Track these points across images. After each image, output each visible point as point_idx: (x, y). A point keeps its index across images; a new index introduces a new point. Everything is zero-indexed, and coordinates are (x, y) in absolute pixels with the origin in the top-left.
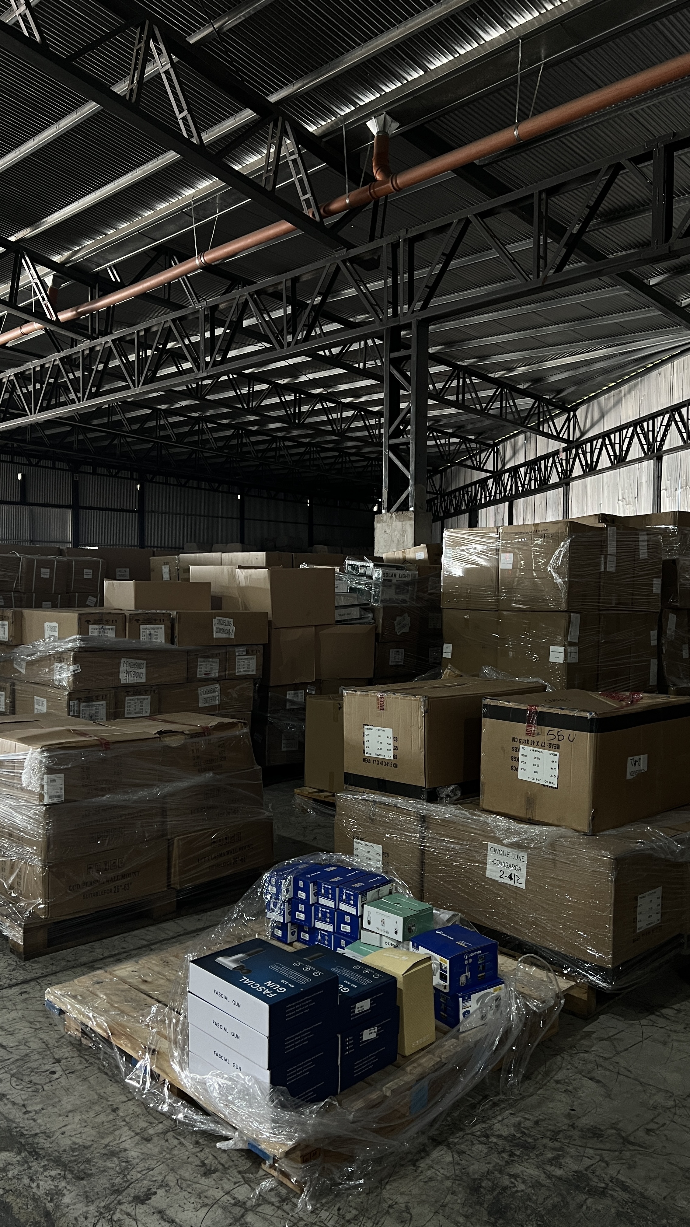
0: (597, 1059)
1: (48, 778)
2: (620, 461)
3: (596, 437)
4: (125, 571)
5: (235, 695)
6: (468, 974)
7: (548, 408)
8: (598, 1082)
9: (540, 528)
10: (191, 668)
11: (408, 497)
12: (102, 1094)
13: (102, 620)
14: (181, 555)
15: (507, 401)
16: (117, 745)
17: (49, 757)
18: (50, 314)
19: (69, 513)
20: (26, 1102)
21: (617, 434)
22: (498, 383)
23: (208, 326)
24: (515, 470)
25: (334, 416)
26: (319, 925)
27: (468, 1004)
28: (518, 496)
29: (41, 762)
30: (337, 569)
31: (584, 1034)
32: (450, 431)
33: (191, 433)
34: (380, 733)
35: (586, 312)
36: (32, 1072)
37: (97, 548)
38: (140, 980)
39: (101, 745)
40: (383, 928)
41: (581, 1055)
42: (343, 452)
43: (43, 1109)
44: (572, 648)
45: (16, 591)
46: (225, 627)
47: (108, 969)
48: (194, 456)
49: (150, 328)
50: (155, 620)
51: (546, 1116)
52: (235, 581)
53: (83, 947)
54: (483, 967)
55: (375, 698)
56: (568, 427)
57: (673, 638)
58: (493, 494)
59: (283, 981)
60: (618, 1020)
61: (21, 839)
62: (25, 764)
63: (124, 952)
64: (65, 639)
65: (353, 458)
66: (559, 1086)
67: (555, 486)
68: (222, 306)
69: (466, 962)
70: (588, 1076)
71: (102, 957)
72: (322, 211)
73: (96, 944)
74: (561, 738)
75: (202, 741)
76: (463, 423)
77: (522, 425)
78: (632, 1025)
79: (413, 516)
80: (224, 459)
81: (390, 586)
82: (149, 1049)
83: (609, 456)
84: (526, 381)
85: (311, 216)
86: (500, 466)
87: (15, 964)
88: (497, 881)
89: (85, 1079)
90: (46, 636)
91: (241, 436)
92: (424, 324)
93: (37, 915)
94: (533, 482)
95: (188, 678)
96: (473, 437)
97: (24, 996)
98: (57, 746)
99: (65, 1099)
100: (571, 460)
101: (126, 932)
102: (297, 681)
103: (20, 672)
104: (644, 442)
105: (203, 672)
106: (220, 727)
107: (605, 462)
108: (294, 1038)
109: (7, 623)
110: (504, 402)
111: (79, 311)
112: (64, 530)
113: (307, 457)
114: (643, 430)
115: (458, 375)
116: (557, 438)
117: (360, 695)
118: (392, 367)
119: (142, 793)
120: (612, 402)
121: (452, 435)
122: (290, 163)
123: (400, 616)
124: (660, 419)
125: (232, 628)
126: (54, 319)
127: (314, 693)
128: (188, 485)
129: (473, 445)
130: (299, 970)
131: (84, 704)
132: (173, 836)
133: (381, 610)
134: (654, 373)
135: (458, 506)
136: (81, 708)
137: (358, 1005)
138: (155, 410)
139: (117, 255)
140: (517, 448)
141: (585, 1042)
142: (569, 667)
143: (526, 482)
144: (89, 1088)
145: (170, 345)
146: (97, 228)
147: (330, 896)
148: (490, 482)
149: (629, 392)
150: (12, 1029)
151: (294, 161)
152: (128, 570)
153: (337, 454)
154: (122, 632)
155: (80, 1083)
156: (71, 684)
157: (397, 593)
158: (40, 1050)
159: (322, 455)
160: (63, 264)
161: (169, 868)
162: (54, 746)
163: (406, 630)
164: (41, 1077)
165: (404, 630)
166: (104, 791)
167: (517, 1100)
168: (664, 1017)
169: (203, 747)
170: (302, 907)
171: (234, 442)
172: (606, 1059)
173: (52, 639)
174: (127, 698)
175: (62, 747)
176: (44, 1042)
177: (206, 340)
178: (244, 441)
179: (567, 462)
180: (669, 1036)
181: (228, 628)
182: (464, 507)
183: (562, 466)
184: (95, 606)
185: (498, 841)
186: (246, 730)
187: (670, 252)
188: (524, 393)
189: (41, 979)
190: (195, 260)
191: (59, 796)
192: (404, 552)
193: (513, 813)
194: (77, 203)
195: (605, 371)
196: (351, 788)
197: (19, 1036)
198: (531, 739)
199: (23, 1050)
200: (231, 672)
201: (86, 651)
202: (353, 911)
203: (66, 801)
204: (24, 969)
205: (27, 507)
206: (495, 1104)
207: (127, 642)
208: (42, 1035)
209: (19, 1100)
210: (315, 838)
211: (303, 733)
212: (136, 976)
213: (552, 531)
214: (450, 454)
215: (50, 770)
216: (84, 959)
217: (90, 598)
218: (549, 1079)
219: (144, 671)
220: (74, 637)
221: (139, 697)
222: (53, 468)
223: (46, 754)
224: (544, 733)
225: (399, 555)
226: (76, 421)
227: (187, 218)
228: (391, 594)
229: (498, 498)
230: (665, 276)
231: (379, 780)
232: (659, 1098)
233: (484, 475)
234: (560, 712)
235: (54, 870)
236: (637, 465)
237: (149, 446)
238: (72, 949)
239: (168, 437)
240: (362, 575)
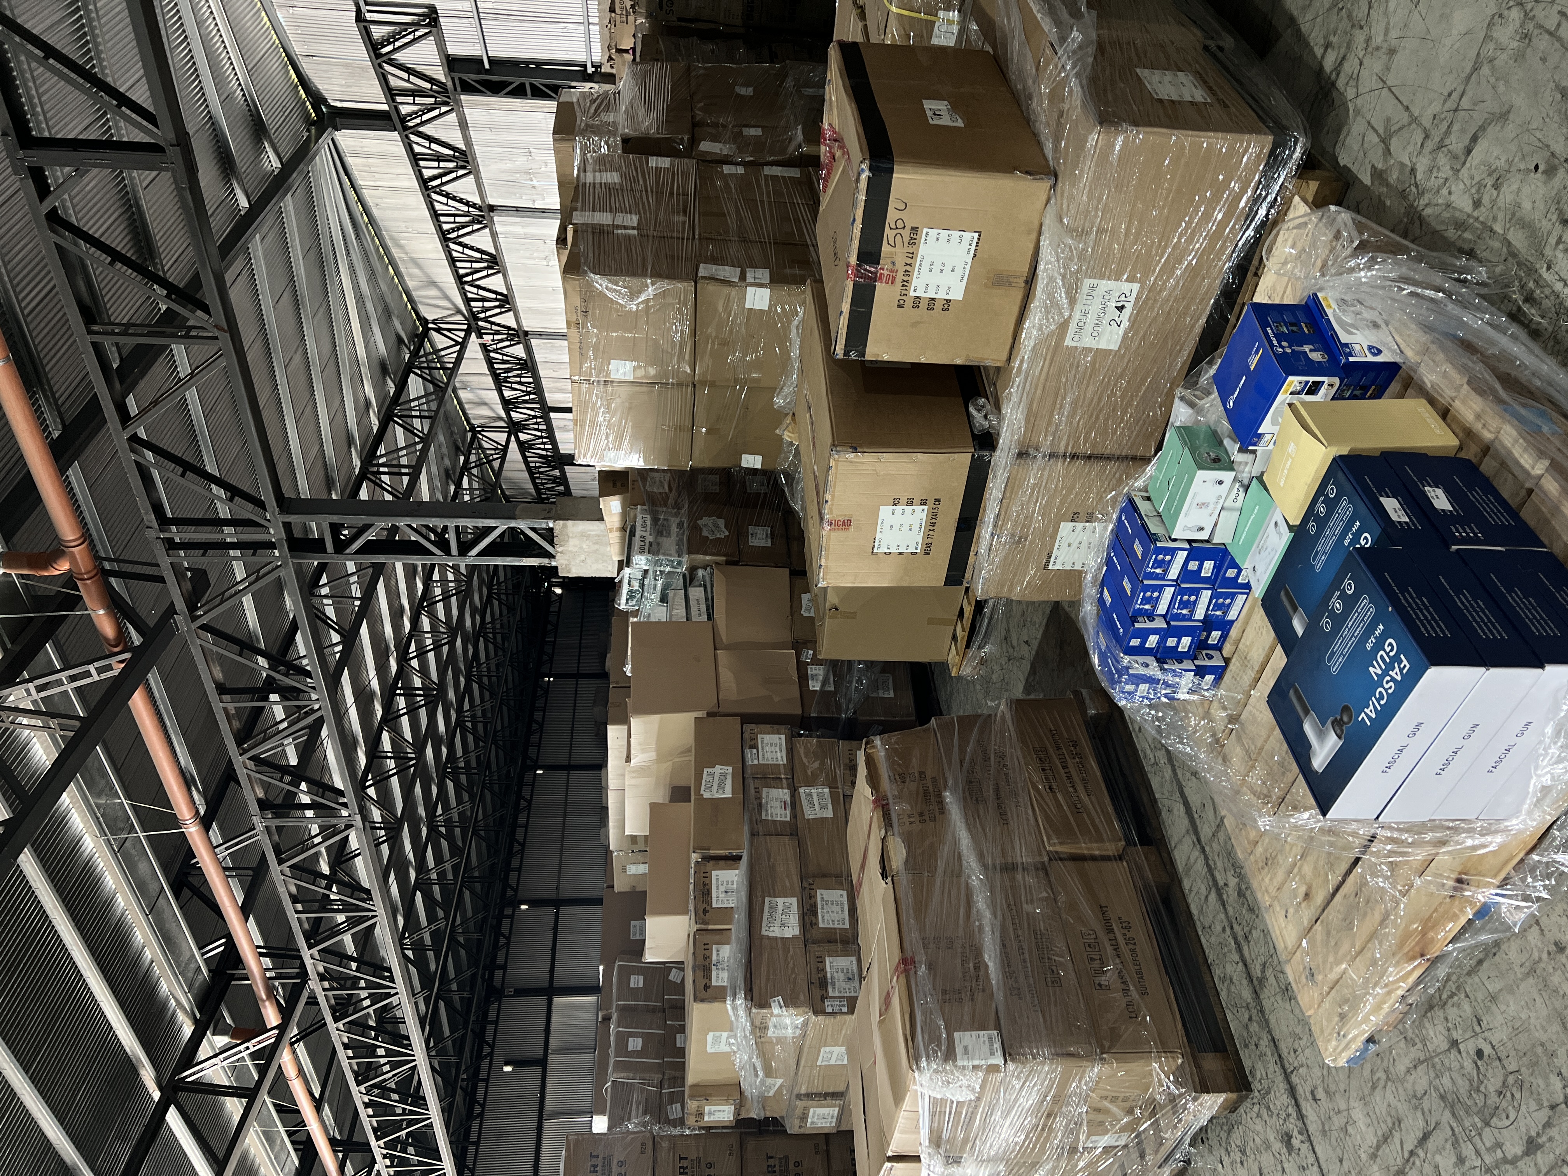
0: (1426, 150)
1: (963, 1059)
2: (494, 262)
3: (464, 293)
4: (635, 926)
5: (816, 765)
6: (1307, 348)
7: (422, 356)
8: (1474, 139)
9: (574, 318)
10: (777, 830)
11: (534, 530)
12: (1525, 970)
13: (704, 967)
14: (611, 848)
15: (411, 409)
16: (907, 945)
17: (928, 1057)
18: (267, 1039)
19: (558, 1000)
20: (1546, 1104)
21: (459, 264)
22: (386, 420)
23: (299, 813)
24: (507, 404)
25: (429, 642)
26: (1200, 613)
27: (1357, 348)
28: (542, 400)
29: (936, 1071)
30: (633, 620)
31: (1377, 183)
32: (452, 488)
33: (449, 837)
34: (886, 525)
35: (287, 297)
36: (1478, 1090)
37: (601, 968)
38: (1303, 905)
39: (906, 971)
40: (1211, 506)
41: (1419, 177)
42: (479, 632)
43: (1560, 1074)
44: (748, 275)
45: (661, 1086)
46: (716, 779)
47: (1283, 957)
48: (482, 833)
49: (291, 895)
50: (705, 885)
51: (1552, 209)
52: (648, 767)
53: (1223, 994)
54: (1292, 324)
55: (833, 534)
56: (449, 330)
57: (734, 146)
58: (539, 434)
59: (1369, 646)
60: (1347, 135)
61: (1056, 1100)
62: (939, 1096)
63: (1232, 928)
64: (732, 1022)
65: (488, 618)
66: (1486, 200)
67: (528, 349)
68: (260, 794)
69: (1289, 351)
70: (1463, 158)
71: (1240, 964)
72: (117, 650)
73: (1217, 972)
74: (900, 224)
75: (896, 808)
76: (442, 471)
77: (444, 390)
78: (1357, 112)
79: (561, 522)
80: (487, 793)
81: (658, 544)
82: (1455, 889)
83: (488, 276)
84: (385, 383)
85: (123, 665)
86: (502, 424)
87: (1256, 1108)
88: (1126, 333)
89: (1493, 998)
90: (727, 1049)
91: (456, 769)
92: (286, 504)
93: (1177, 1068)
94: (523, 380)
95: (791, 834)
96: (462, 458)
97: (1320, 1094)
98: (910, 1044)
99: (1540, 1035)
100: (494, 327)
101: (1194, 925)
102: (795, 677)
103: (781, 1086)
104: (469, 229)
105: (783, 812)
106: (873, 780)
107: (496, 283)
108: (1478, 623)
109: (707, 1109)
110: (414, 413)
111: (264, 997)
112: (582, 1006)
113: (485, 680)
114: (453, 230)
115: (373, 473)
116: (463, 345)
117: (827, 559)
118: (348, 551)
119: (981, 902)
120: (416, 271)
121: (458, 485)
122: (43, 694)
123: (701, 530)
124: (438, 206)
125: (718, 769)
126: (276, 1032)
127: (811, 652)
128: (522, 841)
129: (473, 458)
130: (1339, 621)
131: (830, 990)
132: (1044, 853)
133: (693, 556)
134: (376, 212)
135: (555, 480)
136: (837, 994)
137: (1394, 517)
138: (418, 886)
139: (184, 945)
140: (476, 400)
141: (1393, 177)
142: (777, 280)
143: (524, 388)
144: (1511, 991)
145: (325, 869)
146: (141, 975)
147: (1156, 594)
148: (523, 437)
149: (401, 247)
150: (1389, 1119)
151: (40, 689)
152: (633, 923)
153: (482, 639)
154: (722, 936)
155: (1503, 1007)
156: (801, 1010)
157: (669, 535)
158: (1432, 1074)
159: (483, 658)
160: (196, 1021)
161: (1094, 858)
162: (911, 1051)
163: (721, 523)
164: (1489, 1075)
165: (722, 526)
166: (980, 966)
167: (1519, 264)
168: (1341, 64)
169: (906, 807)
170: (1171, 642)
171: (463, 777)
172: (1427, 136)
173: (732, 1041)
174: (821, 925)
175: (911, 1036)
176: (1415, 1067)
177: (317, 816)
178: (462, 765)
179: (497, 333)
180: (1378, 48)
181: (717, 776)
182: (557, 473)
183: (502, 341)
184: (683, 970)
185: (1064, 326)
186: (877, 741)
187: (178, 145)
188: (402, 385)
189: (1287, 1065)
190: (190, 833)
191: (990, 1038)
192: (611, 530)
193: (1016, 309)
194: (102, 1005)
195: (372, 276)
196: (968, 575)
197: (1403, 1108)
198: (900, 276)
199: (1432, 1102)
200: (782, 770)
201: (751, 990)
202: (1182, 556)
203: (998, 1027)
204: (1268, 1093)
205: (550, 1057)
206: (1529, 299)
207: (737, 927)
208: (1401, 1067)
209: (1543, 1115)
210: (1026, 642)
211: (869, 665)
212: (1297, 911)
213: (577, 301)
214: (484, 489)
215: (950, 1055)
216: (1247, 994)
217: (671, 977)
218: (1471, 220)
219: (780, 901)
220: (729, 1008)
221: (819, 906)
222: (496, 1023)
223: (923, 1063)
224: (891, 253)
225: (615, 537)
226: (431, 995)
227: (127, 844)
228: (669, 543)
229: (544, 427)
230: (236, 185)
231: (958, 530)
232: (1505, 34)
233: (513, 445)
234: (859, 224)
235: (1107, 1044)
236: (501, 239)
237: (467, 894)
238: (1227, 1011)
239: (456, 868)
240: (642, 585)
